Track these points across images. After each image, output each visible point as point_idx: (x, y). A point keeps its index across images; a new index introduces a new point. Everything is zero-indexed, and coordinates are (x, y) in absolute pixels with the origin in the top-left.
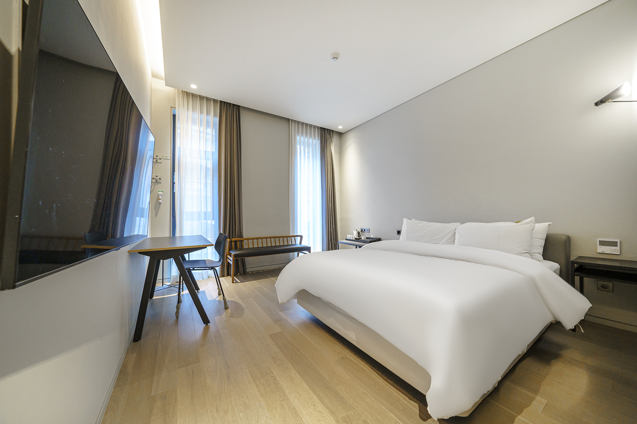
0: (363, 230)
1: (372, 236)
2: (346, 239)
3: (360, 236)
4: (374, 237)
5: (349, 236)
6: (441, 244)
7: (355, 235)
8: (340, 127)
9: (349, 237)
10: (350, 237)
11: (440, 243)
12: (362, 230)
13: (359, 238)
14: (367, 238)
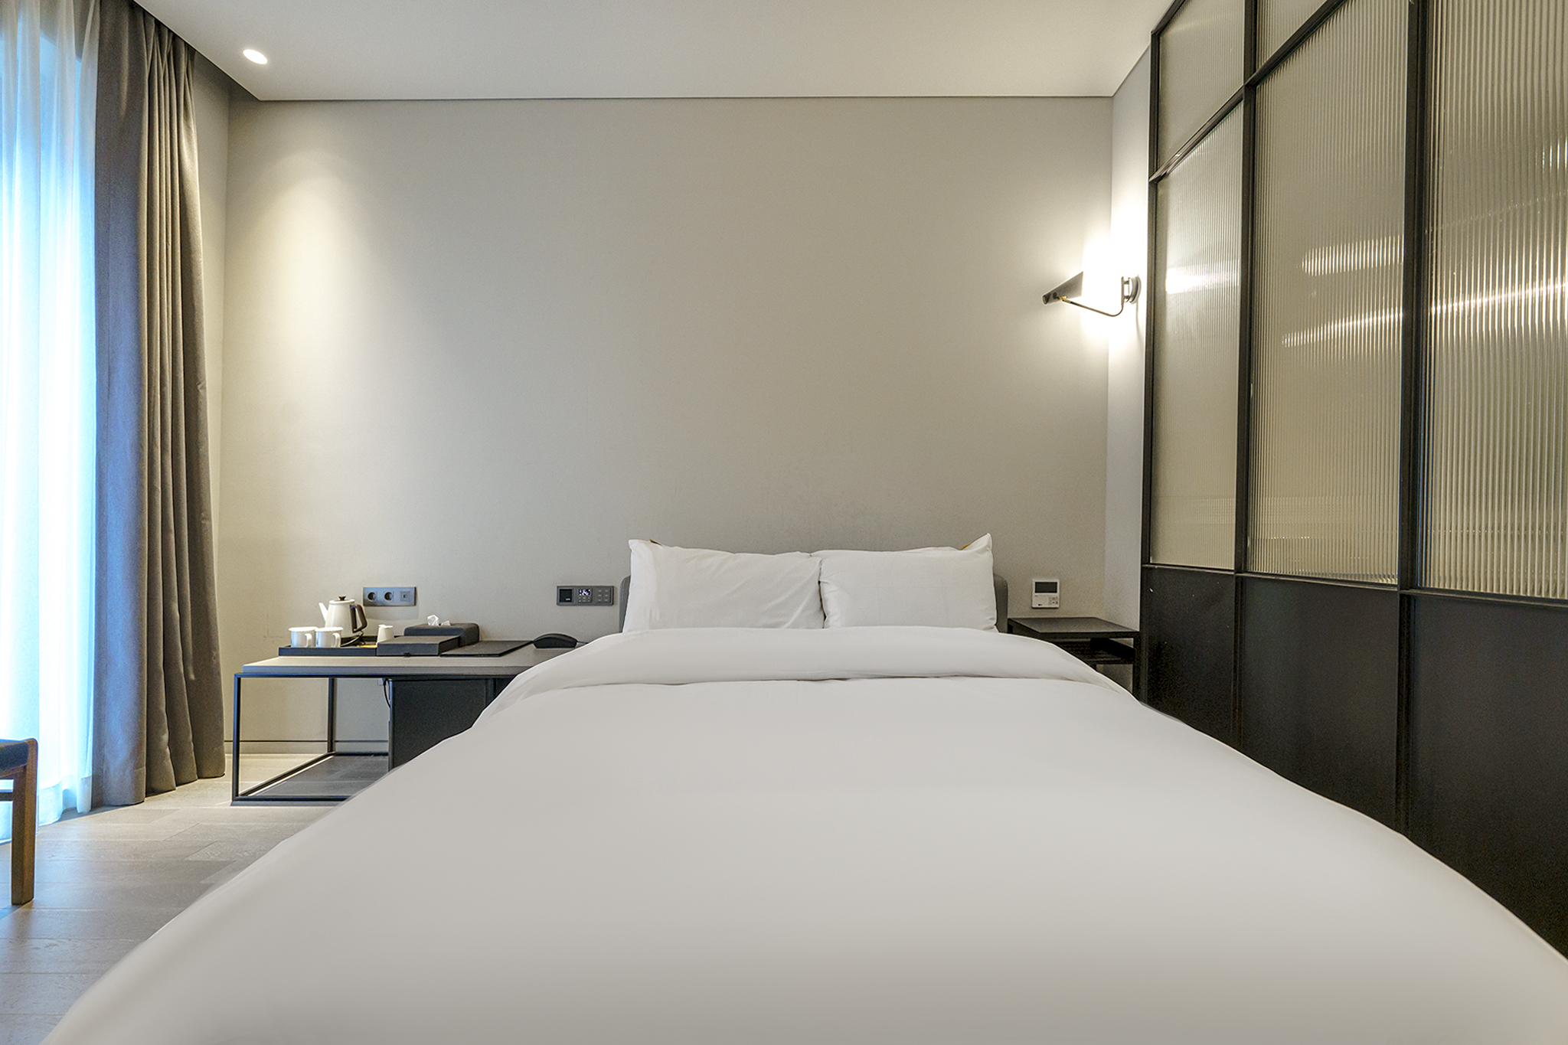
0: (380, 597)
1: (434, 621)
2: (285, 651)
3: (365, 625)
4: (447, 623)
5: (303, 634)
6: (788, 628)
7: (333, 621)
8: (255, 56)
9: (299, 634)
10: (309, 637)
11: (785, 623)
12: (371, 596)
13: (359, 633)
14: (410, 632)
